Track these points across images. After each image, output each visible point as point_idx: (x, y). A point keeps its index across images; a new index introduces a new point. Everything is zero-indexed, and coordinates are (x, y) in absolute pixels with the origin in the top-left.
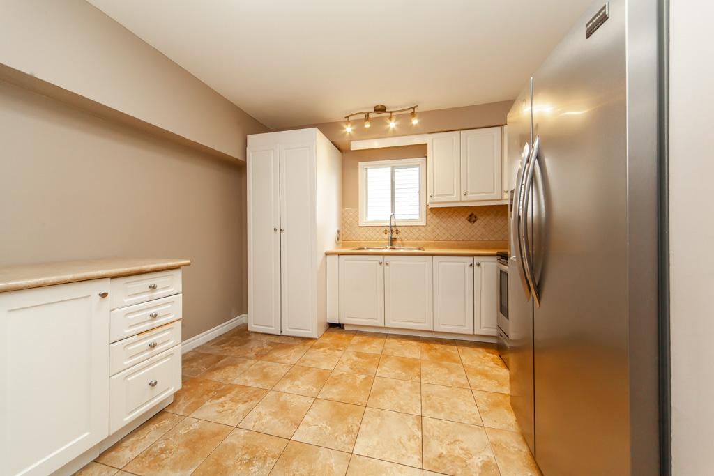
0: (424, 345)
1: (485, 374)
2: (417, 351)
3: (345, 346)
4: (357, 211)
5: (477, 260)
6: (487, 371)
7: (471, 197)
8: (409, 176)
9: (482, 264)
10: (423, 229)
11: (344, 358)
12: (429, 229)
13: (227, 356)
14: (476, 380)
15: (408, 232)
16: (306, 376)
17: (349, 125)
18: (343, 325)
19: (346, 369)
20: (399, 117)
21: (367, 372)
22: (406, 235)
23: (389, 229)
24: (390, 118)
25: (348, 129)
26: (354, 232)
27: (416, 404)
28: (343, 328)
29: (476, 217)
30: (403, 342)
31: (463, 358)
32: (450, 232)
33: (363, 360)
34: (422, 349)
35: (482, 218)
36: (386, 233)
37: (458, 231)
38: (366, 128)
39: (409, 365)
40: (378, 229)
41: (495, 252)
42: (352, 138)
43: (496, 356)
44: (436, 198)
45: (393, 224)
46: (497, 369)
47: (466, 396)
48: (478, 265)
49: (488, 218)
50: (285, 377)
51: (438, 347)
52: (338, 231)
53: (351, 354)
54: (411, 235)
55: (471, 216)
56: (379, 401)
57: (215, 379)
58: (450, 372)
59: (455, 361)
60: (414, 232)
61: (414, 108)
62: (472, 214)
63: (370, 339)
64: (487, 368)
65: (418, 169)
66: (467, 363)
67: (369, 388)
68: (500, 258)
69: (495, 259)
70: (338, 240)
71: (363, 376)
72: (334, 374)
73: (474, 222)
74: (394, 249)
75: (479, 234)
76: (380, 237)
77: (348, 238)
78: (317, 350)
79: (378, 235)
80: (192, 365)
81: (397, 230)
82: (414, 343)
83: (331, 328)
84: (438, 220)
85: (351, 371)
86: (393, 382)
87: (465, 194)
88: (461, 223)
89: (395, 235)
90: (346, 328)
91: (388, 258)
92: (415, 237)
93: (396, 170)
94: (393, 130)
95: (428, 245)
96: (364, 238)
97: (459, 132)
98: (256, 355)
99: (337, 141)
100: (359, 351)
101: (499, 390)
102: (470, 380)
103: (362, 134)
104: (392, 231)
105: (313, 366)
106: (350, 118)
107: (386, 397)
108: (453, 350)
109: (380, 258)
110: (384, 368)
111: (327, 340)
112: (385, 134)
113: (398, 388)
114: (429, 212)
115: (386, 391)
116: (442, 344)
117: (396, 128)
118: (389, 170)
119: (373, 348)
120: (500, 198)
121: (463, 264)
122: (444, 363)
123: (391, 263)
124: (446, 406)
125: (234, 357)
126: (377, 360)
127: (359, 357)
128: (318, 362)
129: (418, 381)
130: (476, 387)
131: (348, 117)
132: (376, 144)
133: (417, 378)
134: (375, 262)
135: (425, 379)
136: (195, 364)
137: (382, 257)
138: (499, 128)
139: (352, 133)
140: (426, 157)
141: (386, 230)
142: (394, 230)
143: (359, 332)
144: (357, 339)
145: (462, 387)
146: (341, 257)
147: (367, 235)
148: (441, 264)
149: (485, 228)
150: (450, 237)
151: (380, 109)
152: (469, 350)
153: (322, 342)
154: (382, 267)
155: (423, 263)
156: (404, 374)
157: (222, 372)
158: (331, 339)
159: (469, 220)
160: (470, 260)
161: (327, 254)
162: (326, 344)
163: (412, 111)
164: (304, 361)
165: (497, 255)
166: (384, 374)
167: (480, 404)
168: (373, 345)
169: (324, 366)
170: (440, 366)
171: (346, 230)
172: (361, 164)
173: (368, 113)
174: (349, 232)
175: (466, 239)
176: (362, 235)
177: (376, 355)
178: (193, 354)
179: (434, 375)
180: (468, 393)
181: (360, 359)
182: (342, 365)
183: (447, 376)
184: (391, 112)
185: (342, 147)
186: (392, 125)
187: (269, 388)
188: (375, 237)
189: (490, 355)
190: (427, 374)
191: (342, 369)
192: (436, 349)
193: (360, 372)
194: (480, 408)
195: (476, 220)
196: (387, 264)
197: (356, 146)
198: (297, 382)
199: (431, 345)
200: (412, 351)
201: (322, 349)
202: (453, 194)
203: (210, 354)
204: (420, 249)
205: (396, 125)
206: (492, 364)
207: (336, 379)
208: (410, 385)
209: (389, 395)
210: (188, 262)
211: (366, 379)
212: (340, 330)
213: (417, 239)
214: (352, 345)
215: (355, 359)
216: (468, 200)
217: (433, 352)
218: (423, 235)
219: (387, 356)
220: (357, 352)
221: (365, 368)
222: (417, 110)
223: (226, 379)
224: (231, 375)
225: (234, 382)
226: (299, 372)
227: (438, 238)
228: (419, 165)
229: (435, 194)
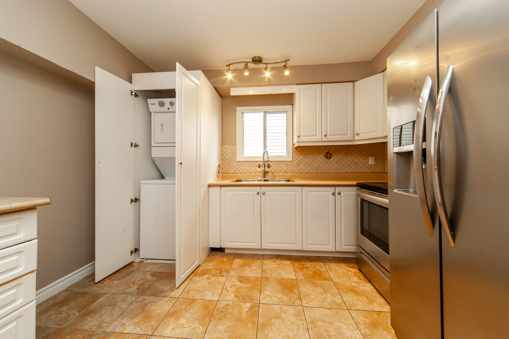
0: (296, 264)
1: (353, 291)
2: (292, 270)
3: (227, 271)
4: (235, 148)
5: (338, 189)
6: (354, 287)
7: (330, 138)
8: (278, 120)
9: (342, 193)
10: (290, 164)
11: (228, 285)
12: (295, 164)
13: (105, 294)
14: (349, 298)
15: (278, 166)
16: (191, 311)
17: (230, 72)
18: (224, 248)
19: (230, 297)
20: (272, 69)
21: (252, 299)
22: (276, 168)
23: (262, 164)
24: (266, 69)
25: (229, 76)
26: (232, 166)
27: (304, 335)
28: (224, 251)
29: (331, 154)
30: (278, 262)
31: (332, 274)
32: (311, 166)
33: (246, 285)
34: (295, 268)
35: (336, 156)
36: (259, 167)
37: (317, 166)
38: (245, 75)
39: (288, 287)
40: (253, 163)
41: (355, 183)
42: (232, 85)
43: (357, 271)
44: (302, 139)
45: (266, 159)
46: (362, 284)
47: (346, 319)
48: (339, 194)
49: (341, 156)
50: (169, 315)
51: (308, 264)
52: (219, 165)
53: (233, 279)
54: (280, 168)
55: (327, 153)
56: (268, 335)
57: (86, 327)
58: (326, 291)
59: (326, 279)
60: (283, 166)
61: (286, 61)
62: (328, 151)
63: (249, 261)
64: (353, 284)
65: (285, 115)
66: (336, 280)
67: (256, 320)
68: (358, 188)
69: (355, 189)
70: (219, 173)
71: (248, 305)
72: (221, 305)
73: (330, 158)
74: (267, 180)
75: (334, 168)
76: (255, 171)
77: (227, 172)
78: (201, 277)
79: (252, 169)
80: (61, 310)
81: (269, 165)
82: (288, 262)
83: (214, 252)
84: (302, 157)
85: (236, 300)
86: (277, 308)
87: (326, 136)
88: (320, 159)
89: (267, 169)
90: (227, 251)
91: (264, 189)
92: (283, 171)
93: (267, 115)
94: (269, 79)
95: (295, 177)
96: (241, 171)
97: (320, 85)
98: (138, 289)
99: (218, 86)
100: (241, 275)
101: (370, 308)
102: (344, 298)
103: (242, 81)
104: (264, 165)
105: (198, 297)
106: (232, 67)
107: (274, 329)
108: (320, 267)
109: (258, 189)
110: (266, 293)
111: (210, 265)
112: (262, 83)
113: (283, 315)
114: (294, 150)
115: (273, 321)
116: (311, 262)
117: (270, 77)
118: (262, 114)
119: (253, 271)
120: (352, 139)
121: (327, 193)
122: (318, 282)
123: (267, 193)
124: (332, 334)
125: (113, 294)
126: (259, 284)
127: (241, 282)
128: (203, 292)
129: (300, 305)
130: (351, 307)
131: (229, 65)
132: (251, 91)
133: (298, 302)
134: (253, 192)
135: (306, 301)
136: (65, 308)
137: (259, 188)
138: (352, 83)
139: (232, 79)
140: (292, 105)
141: (259, 165)
142: (266, 164)
143: (238, 254)
144: (237, 262)
145: (339, 307)
146: (222, 188)
147: (244, 168)
148: (309, 193)
149: (338, 163)
150: (312, 171)
151: (257, 60)
152: (334, 266)
153: (205, 268)
154: (259, 197)
155: (294, 193)
156: (286, 298)
157: (96, 317)
158: (214, 263)
159: (326, 157)
160: (332, 190)
161: (209, 186)
162: (210, 270)
163: (284, 63)
164: (188, 292)
165: (357, 185)
166: (268, 300)
167: (361, 327)
168: (252, 268)
169: (210, 296)
170: (315, 284)
171: (225, 164)
172: (238, 108)
173: (247, 63)
174: (228, 166)
175: (334, 172)
176: (239, 169)
177: (257, 279)
178: (65, 294)
179: (312, 296)
180: (346, 313)
181: (243, 285)
182: (226, 293)
183: (323, 296)
184: (267, 64)
185: (222, 93)
186: (268, 74)
187: (150, 333)
188: (250, 171)
189: (351, 269)
190: (306, 296)
191: (227, 298)
192: (307, 267)
193: (244, 300)
194: (363, 332)
195: (331, 157)
196: (264, 194)
197: (234, 92)
198: (182, 321)
199: (302, 263)
200: (288, 271)
201: (206, 276)
202: (316, 135)
203: (86, 293)
204: (289, 181)
205: (271, 75)
206: (356, 279)
207: (222, 312)
208: (294, 311)
209: (277, 325)
210: (47, 200)
211: (251, 308)
212: (221, 254)
213: (285, 172)
214: (234, 269)
215: (238, 284)
216: (328, 140)
217: (305, 271)
218: (290, 169)
219: (267, 279)
220: (239, 277)
221: (248, 294)
222: (289, 64)
223: (100, 326)
224: (107, 320)
225: (109, 330)
226: (183, 307)
227: (301, 171)
228: (285, 112)
229: (302, 135)
